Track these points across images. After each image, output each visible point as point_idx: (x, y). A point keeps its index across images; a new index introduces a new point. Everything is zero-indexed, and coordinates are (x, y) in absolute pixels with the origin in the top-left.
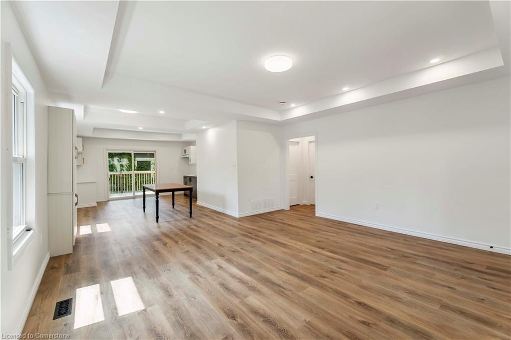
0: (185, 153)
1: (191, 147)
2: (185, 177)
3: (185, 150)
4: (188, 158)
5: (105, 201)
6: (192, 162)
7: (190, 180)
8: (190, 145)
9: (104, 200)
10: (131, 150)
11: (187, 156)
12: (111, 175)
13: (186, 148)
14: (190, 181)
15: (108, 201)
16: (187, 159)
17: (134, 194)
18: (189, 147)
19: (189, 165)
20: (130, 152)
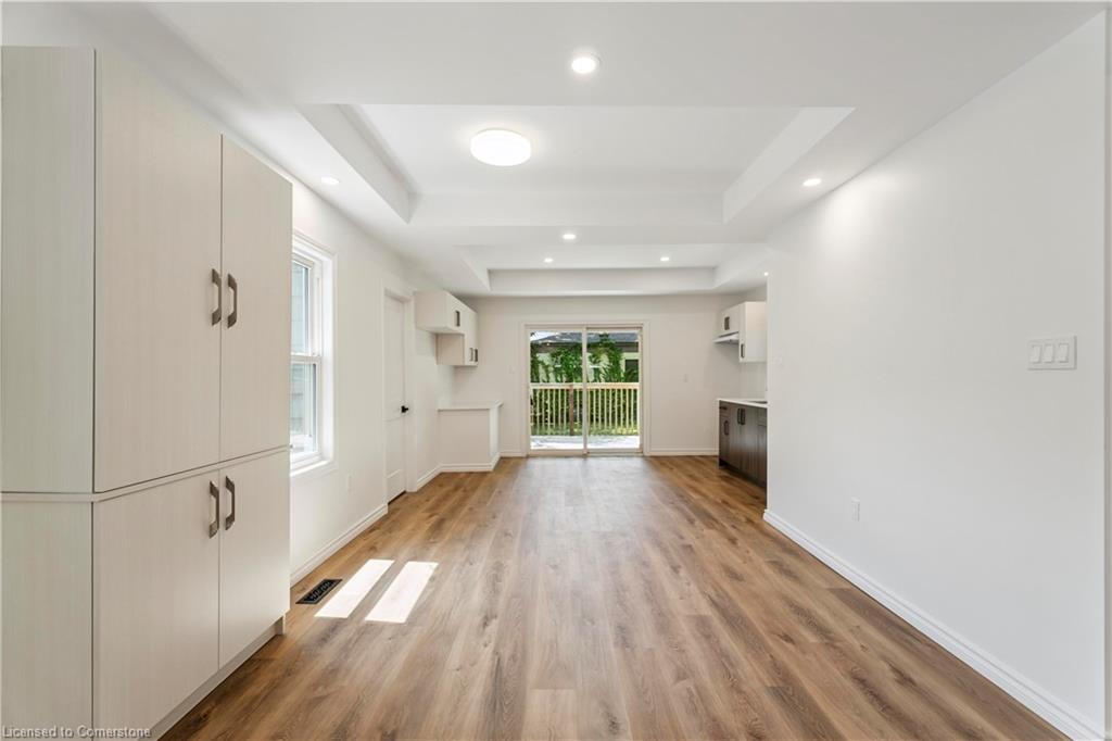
0: (727, 327)
1: (747, 304)
2: (724, 407)
3: (727, 319)
4: (736, 343)
5: (521, 458)
6: (751, 354)
7: (739, 417)
8: (743, 301)
9: (520, 455)
10: (581, 326)
11: (733, 337)
12: (535, 391)
13: (731, 312)
14: (742, 422)
15: (528, 457)
16: (732, 347)
17: (585, 446)
18: (741, 305)
19: (740, 366)
20: (578, 331)
